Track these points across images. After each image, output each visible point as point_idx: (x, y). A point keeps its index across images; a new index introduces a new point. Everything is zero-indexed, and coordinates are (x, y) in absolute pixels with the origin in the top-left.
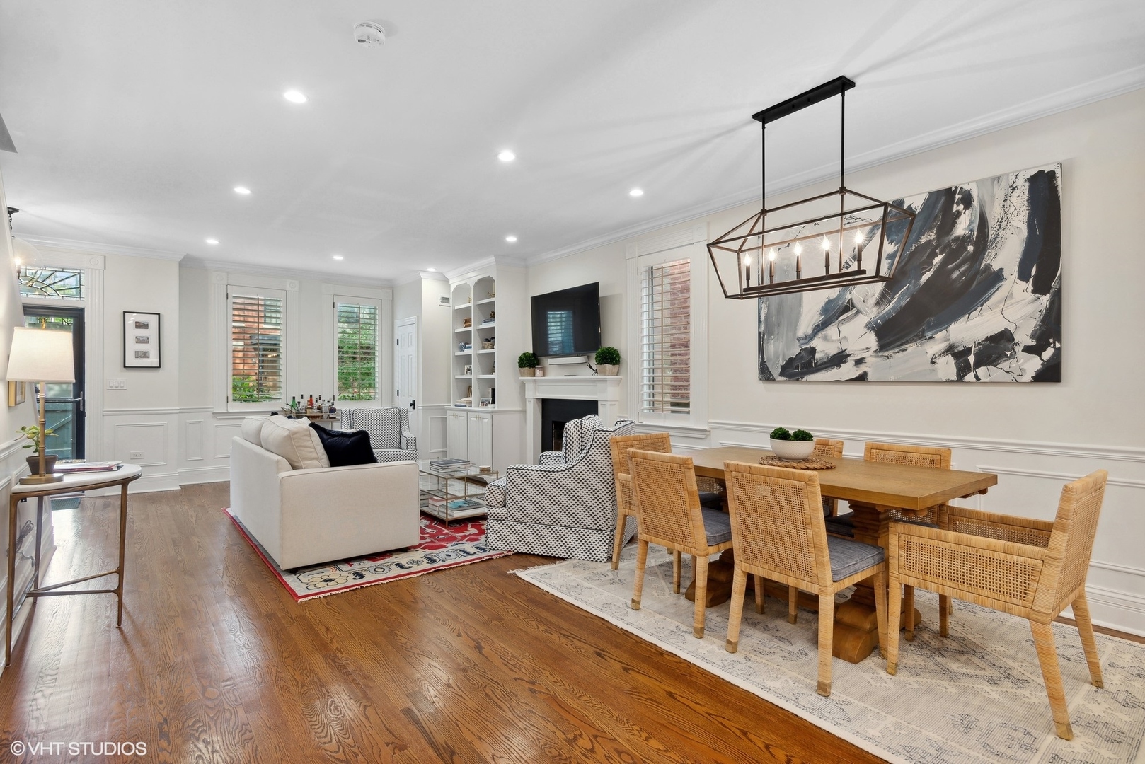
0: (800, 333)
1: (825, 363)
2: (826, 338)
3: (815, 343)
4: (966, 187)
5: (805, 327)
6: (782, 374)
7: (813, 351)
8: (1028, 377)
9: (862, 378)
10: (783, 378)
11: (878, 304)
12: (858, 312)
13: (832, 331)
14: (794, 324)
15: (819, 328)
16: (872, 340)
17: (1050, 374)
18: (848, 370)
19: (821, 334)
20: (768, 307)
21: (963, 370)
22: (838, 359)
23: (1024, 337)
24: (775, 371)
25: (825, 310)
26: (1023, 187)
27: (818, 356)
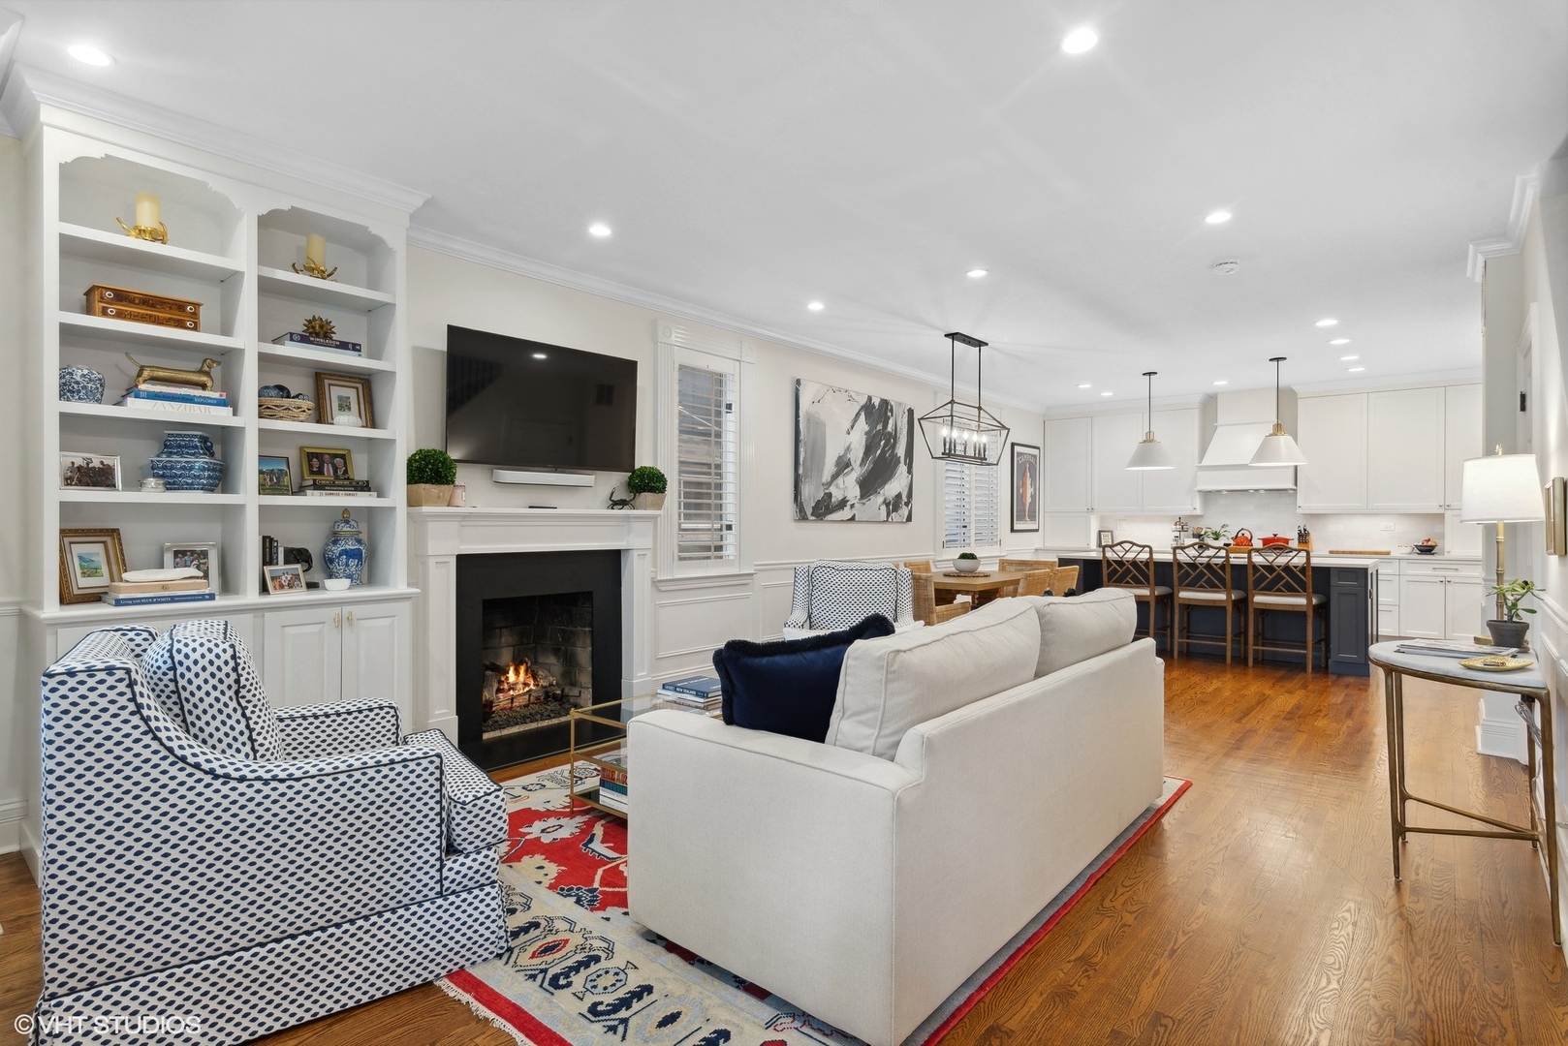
0: (824, 480)
1: (836, 506)
2: (837, 486)
3: (832, 489)
4: (893, 403)
5: (826, 477)
6: (812, 515)
7: (830, 495)
8: (905, 520)
9: (852, 519)
10: (814, 518)
11: (861, 465)
12: (853, 469)
13: (840, 480)
14: (821, 470)
15: (835, 477)
16: (857, 491)
17: (909, 519)
18: (846, 513)
19: (834, 483)
20: (805, 452)
21: (888, 515)
22: (843, 504)
23: (905, 499)
24: (809, 511)
25: (838, 463)
26: (907, 413)
27: (833, 500)
